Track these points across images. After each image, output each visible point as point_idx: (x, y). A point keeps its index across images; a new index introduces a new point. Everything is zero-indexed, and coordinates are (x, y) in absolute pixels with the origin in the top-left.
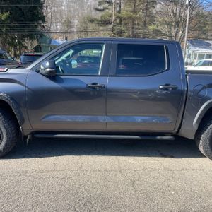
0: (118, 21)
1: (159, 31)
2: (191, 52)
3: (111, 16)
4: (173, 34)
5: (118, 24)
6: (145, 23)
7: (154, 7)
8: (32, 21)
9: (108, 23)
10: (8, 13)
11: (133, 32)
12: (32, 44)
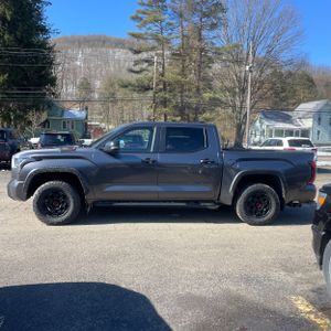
0: (161, 87)
1: (218, 99)
2: (264, 127)
3: (151, 79)
4: (238, 104)
5: (161, 90)
6: (198, 90)
7: (210, 67)
8: (39, 86)
9: (147, 89)
10: (6, 76)
11: (182, 102)
12: (39, 118)
